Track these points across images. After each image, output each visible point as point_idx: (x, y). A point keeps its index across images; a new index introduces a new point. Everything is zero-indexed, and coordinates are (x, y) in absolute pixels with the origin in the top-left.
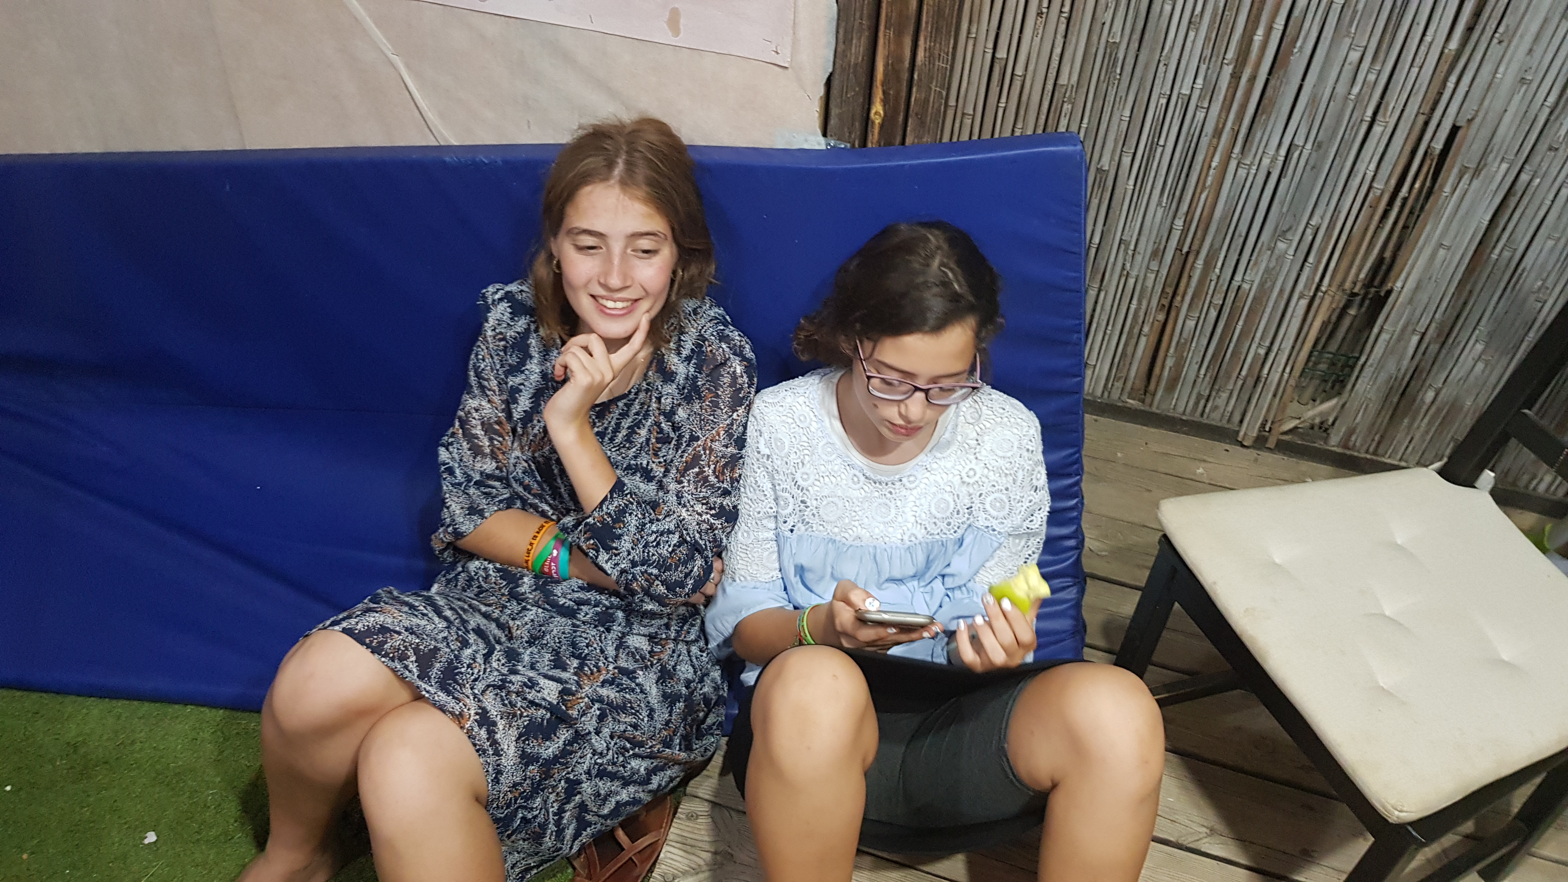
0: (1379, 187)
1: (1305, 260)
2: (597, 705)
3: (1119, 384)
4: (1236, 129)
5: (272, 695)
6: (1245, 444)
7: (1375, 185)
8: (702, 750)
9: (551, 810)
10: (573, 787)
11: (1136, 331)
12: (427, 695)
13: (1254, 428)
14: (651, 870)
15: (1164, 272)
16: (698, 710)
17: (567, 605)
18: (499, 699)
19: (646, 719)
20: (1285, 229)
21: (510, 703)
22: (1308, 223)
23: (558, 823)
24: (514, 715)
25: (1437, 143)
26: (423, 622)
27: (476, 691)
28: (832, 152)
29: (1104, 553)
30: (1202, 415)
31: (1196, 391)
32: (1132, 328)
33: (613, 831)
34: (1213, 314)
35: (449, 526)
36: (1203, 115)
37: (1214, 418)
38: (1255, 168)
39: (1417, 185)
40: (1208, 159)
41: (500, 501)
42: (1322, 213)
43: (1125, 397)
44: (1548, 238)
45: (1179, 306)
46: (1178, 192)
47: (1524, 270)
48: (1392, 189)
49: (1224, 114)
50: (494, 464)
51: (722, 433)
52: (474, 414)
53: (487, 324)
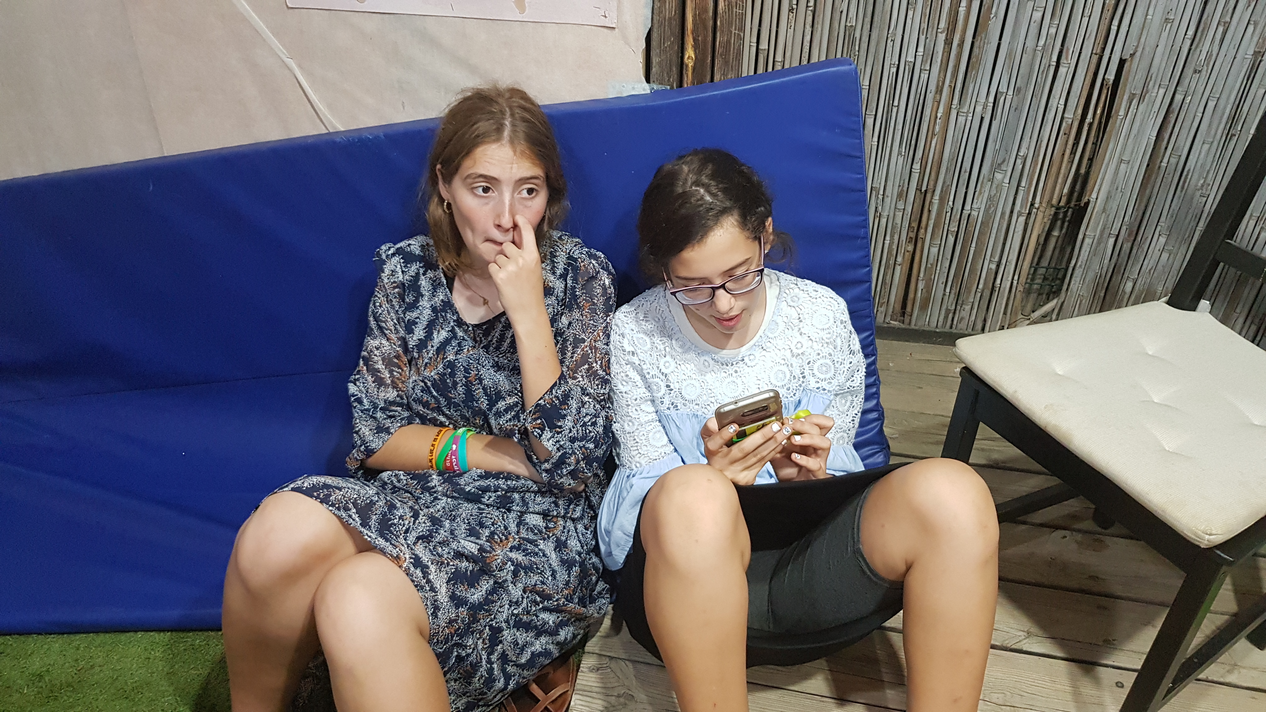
0: (1070, 115)
1: (1019, 185)
2: (510, 563)
3: (882, 309)
4: (953, 85)
7: (1066, 115)
10: (496, 634)
11: (892, 262)
12: (372, 542)
15: (909, 209)
16: (591, 574)
17: (473, 491)
18: (428, 550)
19: (550, 578)
20: (999, 162)
22: (1017, 156)
24: (442, 563)
25: (1110, 75)
27: (408, 542)
28: (654, 93)
30: (951, 327)
31: (944, 307)
32: (888, 260)
33: (528, 684)
34: (951, 239)
35: (361, 446)
36: (926, 76)
38: (971, 115)
39: (1099, 112)
40: (934, 113)
41: (402, 419)
42: (1027, 146)
43: (888, 319)
44: (1203, 143)
45: (923, 237)
46: (913, 142)
47: (1189, 170)
48: (1079, 117)
49: (942, 75)
50: (396, 393)
51: (601, 334)
52: (376, 352)
53: (383, 274)
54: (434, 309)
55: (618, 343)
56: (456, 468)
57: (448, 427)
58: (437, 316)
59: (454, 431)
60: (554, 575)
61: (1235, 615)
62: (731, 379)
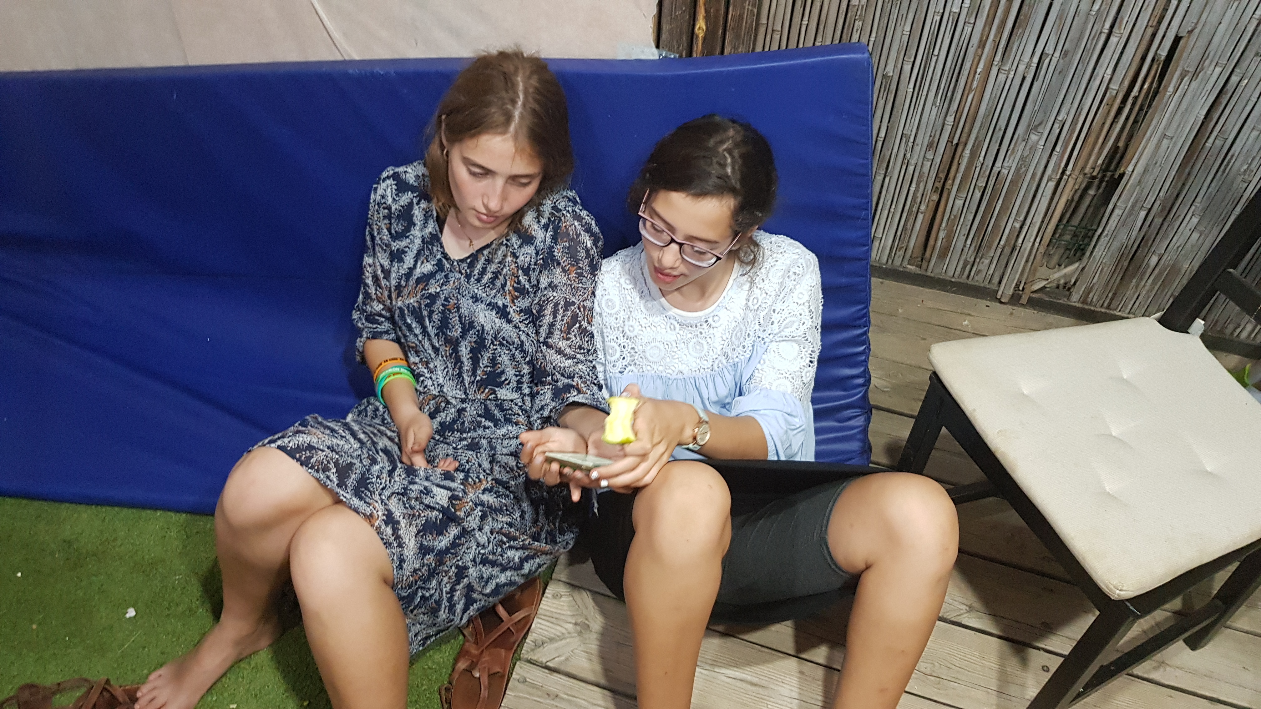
0: (1114, 88)
1: (1053, 149)
3: (901, 253)
4: (998, 41)
5: (222, 501)
6: (1003, 300)
7: (1111, 86)
8: (565, 543)
9: (444, 589)
10: (461, 572)
11: (915, 209)
12: (344, 500)
13: (1010, 287)
14: (525, 638)
15: (938, 160)
18: (401, 503)
20: (1037, 123)
21: (410, 506)
22: (1055, 120)
23: (450, 600)
24: (414, 516)
25: (1163, 51)
26: (342, 443)
28: (664, 61)
29: (886, 389)
30: (968, 278)
31: (964, 257)
32: (911, 206)
33: (494, 607)
34: (978, 194)
36: (970, 29)
37: (978, 280)
38: (1013, 73)
39: (1146, 86)
40: (974, 67)
42: (1067, 110)
43: (905, 263)
44: (1253, 129)
45: (950, 188)
46: (949, 94)
48: (1125, 90)
49: (987, 29)
54: (423, 240)
58: (423, 247)
60: (523, 517)
62: (696, 340)
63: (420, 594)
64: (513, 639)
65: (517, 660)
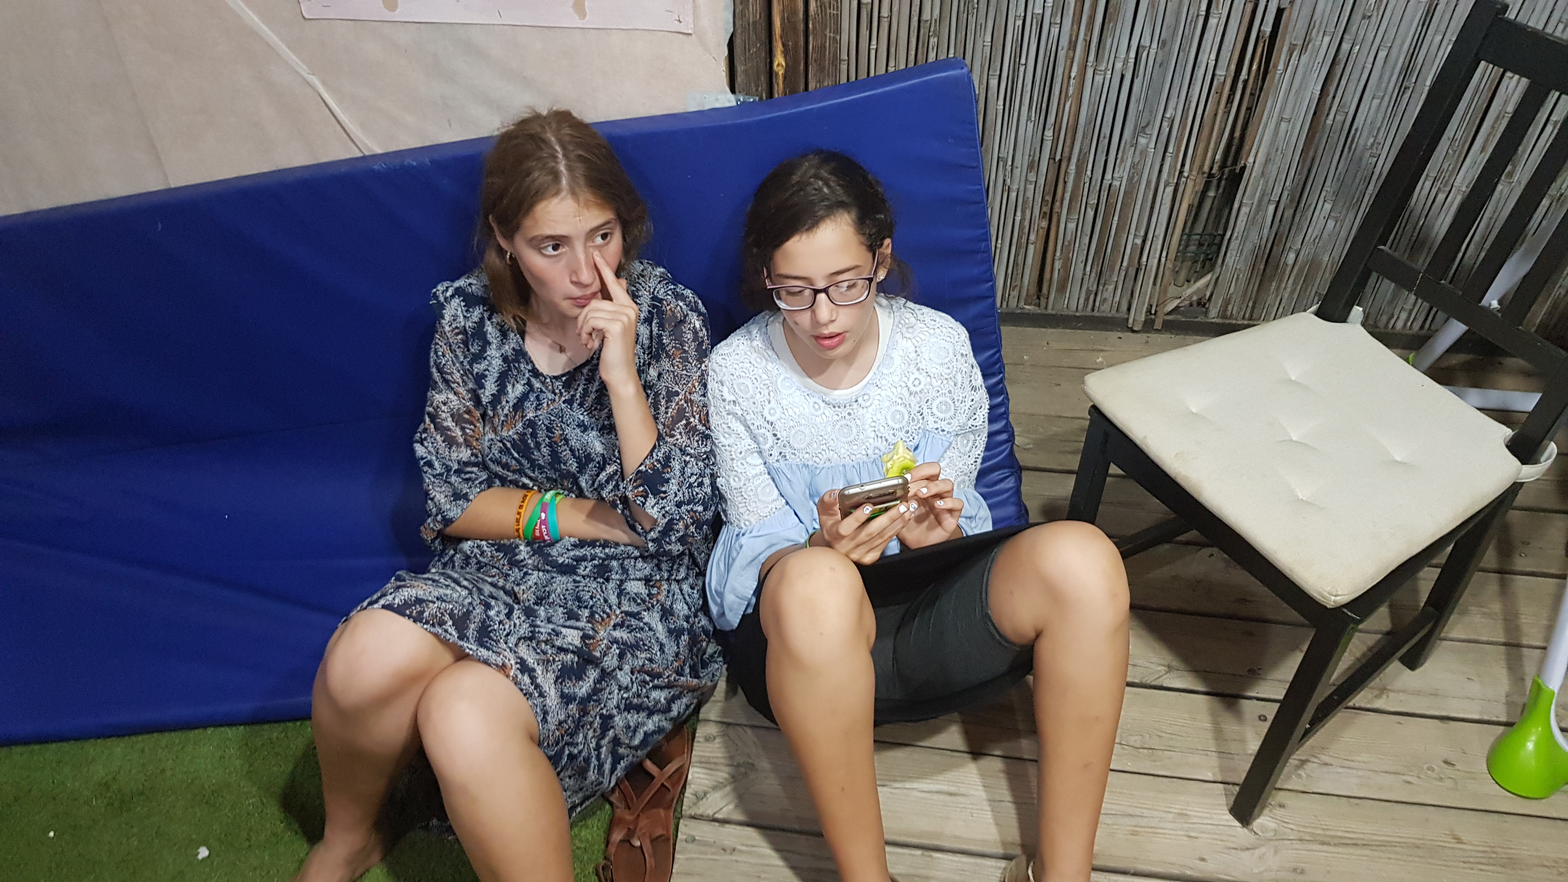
0: (1221, 73)
1: (1166, 151)
2: (615, 646)
3: (1015, 293)
4: (1088, 39)
6: (1135, 328)
7: (1218, 72)
10: (607, 721)
11: (1024, 240)
12: (471, 652)
13: (1141, 314)
14: (683, 792)
15: (1042, 181)
16: (701, 639)
17: (566, 562)
18: (531, 649)
19: (658, 653)
20: (1143, 124)
21: (542, 651)
22: (1163, 116)
23: (598, 757)
24: (548, 661)
25: (1266, 27)
26: (449, 592)
27: (510, 645)
28: (741, 107)
29: (1028, 447)
30: (1093, 310)
31: (1085, 287)
32: (1020, 237)
33: (642, 763)
34: (1090, 213)
35: (437, 515)
36: (1057, 30)
37: (1105, 310)
38: (1109, 72)
39: (1255, 67)
40: (1067, 73)
41: (480, 483)
42: (1174, 105)
43: (1022, 304)
44: (1373, 98)
45: (1059, 210)
46: (1044, 106)
47: (1356, 130)
48: (1232, 74)
49: (1075, 27)
50: (469, 452)
51: (697, 384)
52: (443, 408)
53: (443, 321)
54: (505, 359)
55: (717, 391)
56: (546, 538)
57: (532, 489)
58: (509, 366)
59: (539, 496)
60: (662, 650)
61: (1388, 633)
62: (843, 422)
63: (567, 752)
64: (669, 797)
65: (679, 819)
